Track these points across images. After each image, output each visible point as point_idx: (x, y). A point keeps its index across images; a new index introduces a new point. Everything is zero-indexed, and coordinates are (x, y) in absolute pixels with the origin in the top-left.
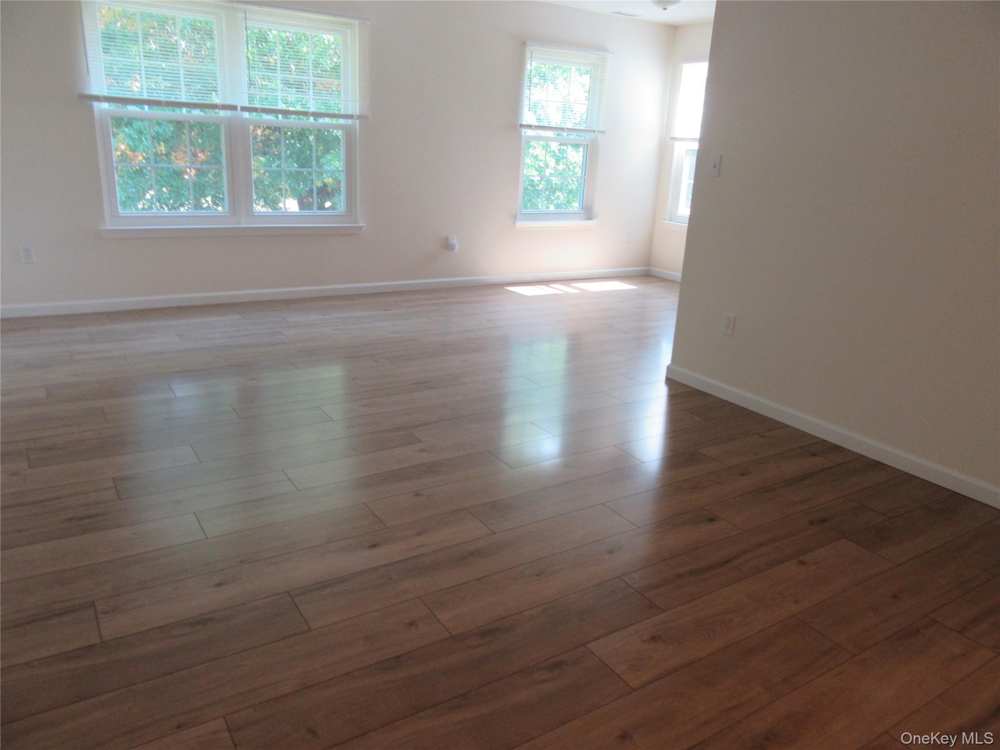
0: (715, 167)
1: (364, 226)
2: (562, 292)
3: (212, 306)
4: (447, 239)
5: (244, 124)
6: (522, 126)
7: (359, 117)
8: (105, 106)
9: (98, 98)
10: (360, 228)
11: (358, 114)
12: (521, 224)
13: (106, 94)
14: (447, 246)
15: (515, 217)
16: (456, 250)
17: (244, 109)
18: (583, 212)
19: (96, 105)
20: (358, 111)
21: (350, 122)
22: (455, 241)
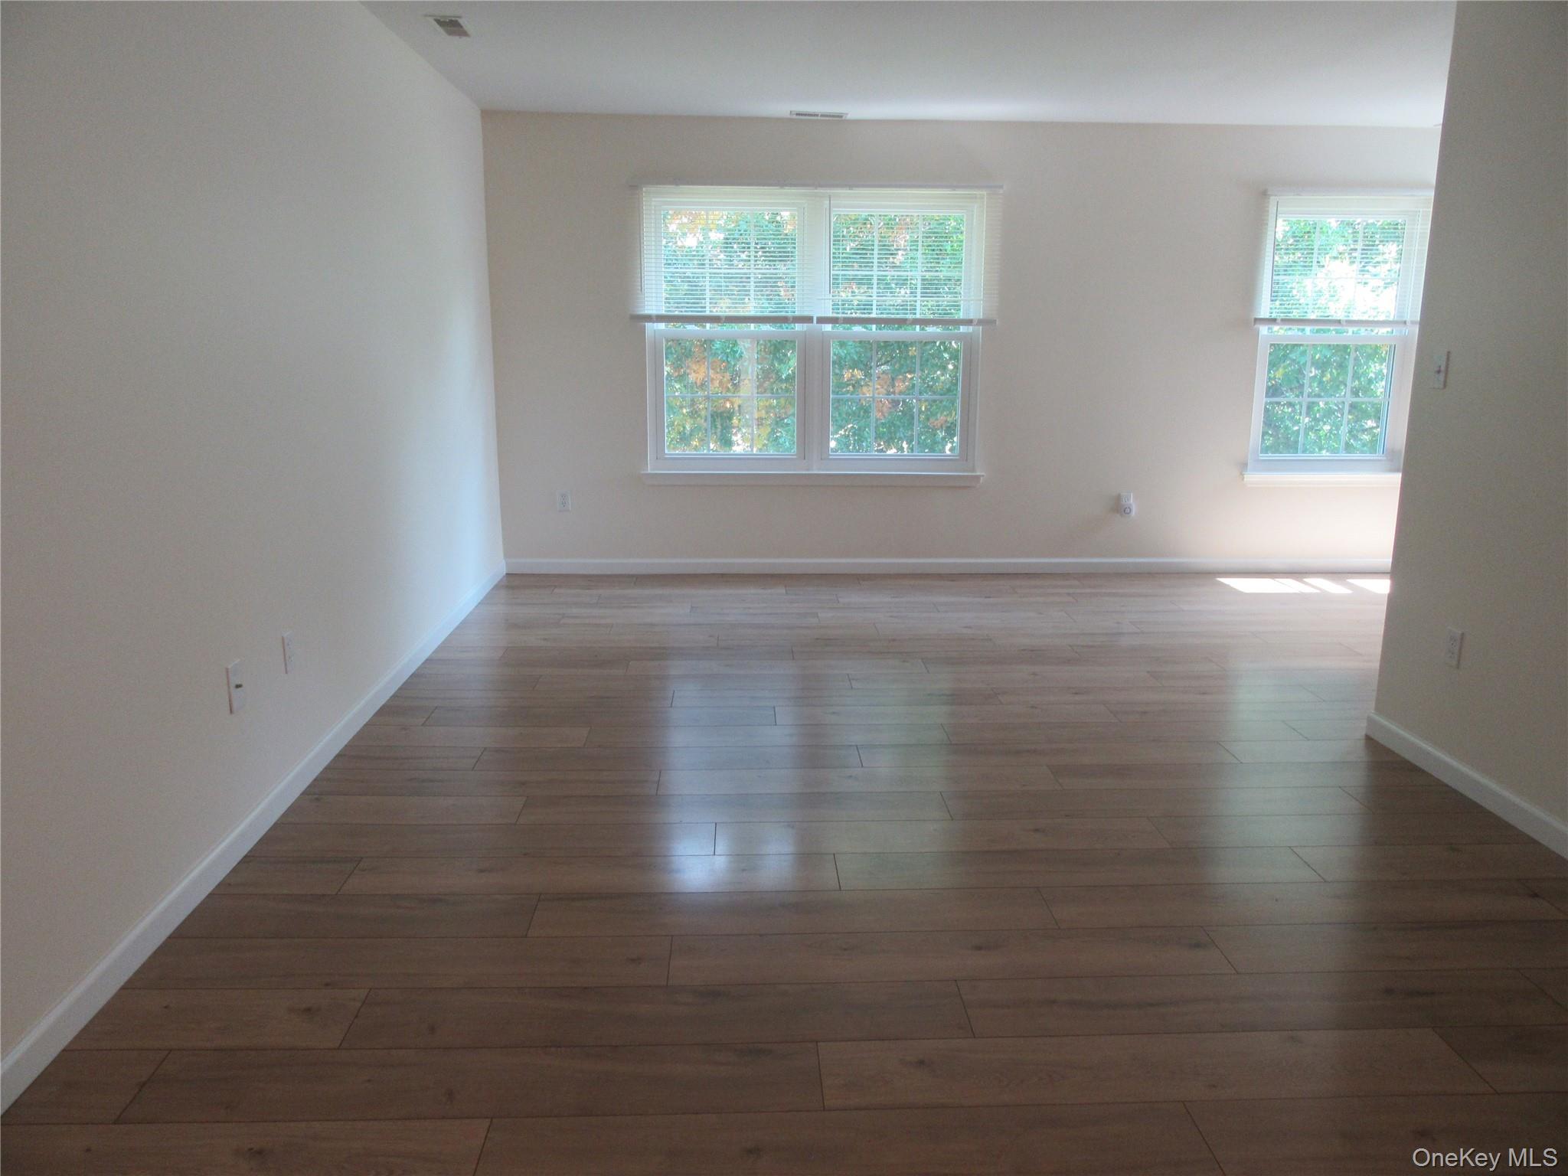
0: (1439, 372)
1: (983, 476)
2: (1318, 591)
3: (772, 576)
4: (1118, 498)
5: (824, 341)
6: (1257, 320)
7: (980, 322)
8: (662, 326)
9: (649, 318)
10: (978, 477)
11: (981, 317)
12: (1252, 477)
13: (663, 312)
14: (1118, 507)
15: (1243, 466)
16: (1133, 513)
17: (822, 320)
18: (1384, 458)
19: (650, 327)
20: (981, 314)
21: (970, 329)
22: (1132, 502)
